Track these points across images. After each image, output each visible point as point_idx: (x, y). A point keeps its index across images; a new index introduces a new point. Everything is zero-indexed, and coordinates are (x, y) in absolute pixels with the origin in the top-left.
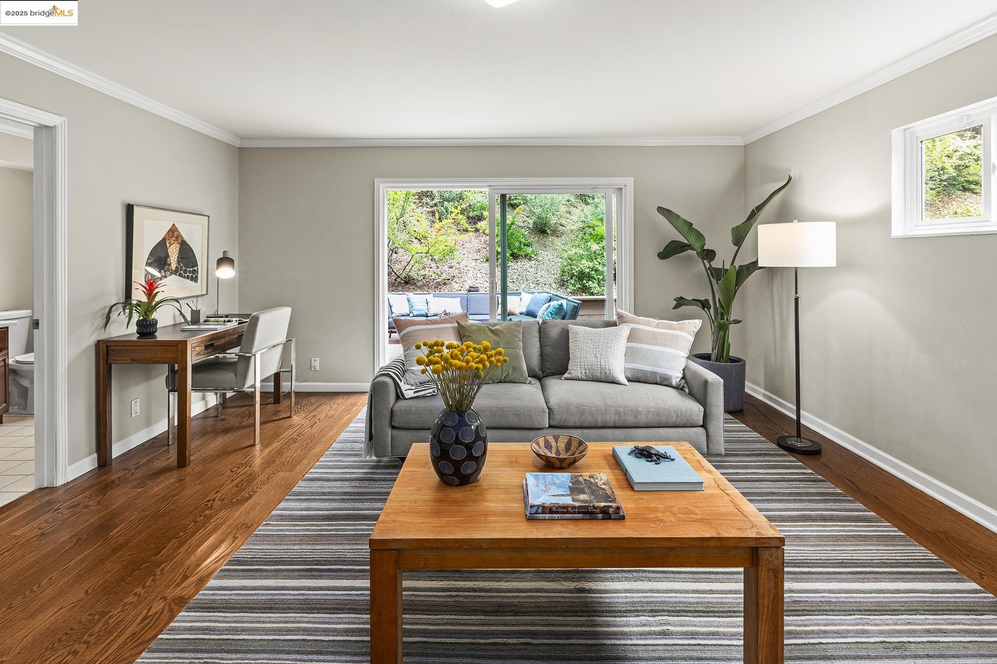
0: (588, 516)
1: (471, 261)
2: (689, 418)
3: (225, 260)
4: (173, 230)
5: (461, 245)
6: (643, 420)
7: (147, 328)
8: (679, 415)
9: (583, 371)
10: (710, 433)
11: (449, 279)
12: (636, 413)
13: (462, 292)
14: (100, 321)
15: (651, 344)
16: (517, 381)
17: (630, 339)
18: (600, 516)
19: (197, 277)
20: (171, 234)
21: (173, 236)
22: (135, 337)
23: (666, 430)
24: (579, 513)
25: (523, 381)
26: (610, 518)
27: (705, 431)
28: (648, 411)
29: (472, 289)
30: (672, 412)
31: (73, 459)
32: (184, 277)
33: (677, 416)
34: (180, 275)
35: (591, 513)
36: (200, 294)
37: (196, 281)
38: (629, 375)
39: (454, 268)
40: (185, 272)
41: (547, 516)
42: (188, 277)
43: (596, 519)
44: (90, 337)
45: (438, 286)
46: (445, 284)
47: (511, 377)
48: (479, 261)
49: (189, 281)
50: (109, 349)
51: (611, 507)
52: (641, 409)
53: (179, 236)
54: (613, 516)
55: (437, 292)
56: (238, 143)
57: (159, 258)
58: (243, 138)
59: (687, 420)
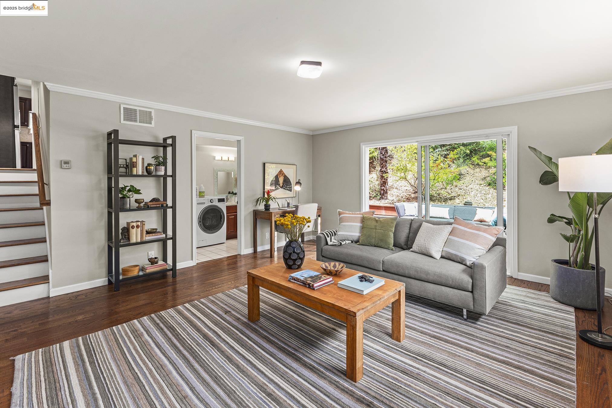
0: (304, 285)
1: (477, 185)
2: (461, 284)
3: (298, 183)
4: (281, 172)
5: (472, 174)
6: (431, 278)
7: (267, 207)
8: (454, 281)
9: (418, 248)
10: (475, 297)
11: (455, 197)
12: (427, 273)
13: (460, 205)
14: (255, 203)
15: (460, 238)
16: (384, 247)
17: (451, 234)
18: (307, 286)
19: (291, 190)
20: (280, 173)
21: (281, 174)
22: (264, 210)
23: (446, 288)
24: (302, 283)
25: (387, 248)
26: (310, 288)
27: (472, 295)
28: (435, 274)
29: (466, 203)
30: (450, 278)
31: (246, 248)
32: (286, 189)
33: (453, 281)
34: (284, 189)
35: (305, 284)
36: (293, 196)
37: (291, 191)
38: (444, 254)
39: (463, 189)
40: (286, 187)
41: (293, 281)
42: (287, 190)
43: (306, 287)
44: (251, 208)
45: (446, 200)
46: (451, 199)
47: (380, 244)
48: (482, 185)
49: (288, 191)
50: (257, 213)
51: (311, 283)
52: (430, 272)
53: (283, 173)
54: (311, 287)
55: (443, 204)
56: (311, 134)
57: (276, 182)
58: (313, 131)
59: (460, 285)
